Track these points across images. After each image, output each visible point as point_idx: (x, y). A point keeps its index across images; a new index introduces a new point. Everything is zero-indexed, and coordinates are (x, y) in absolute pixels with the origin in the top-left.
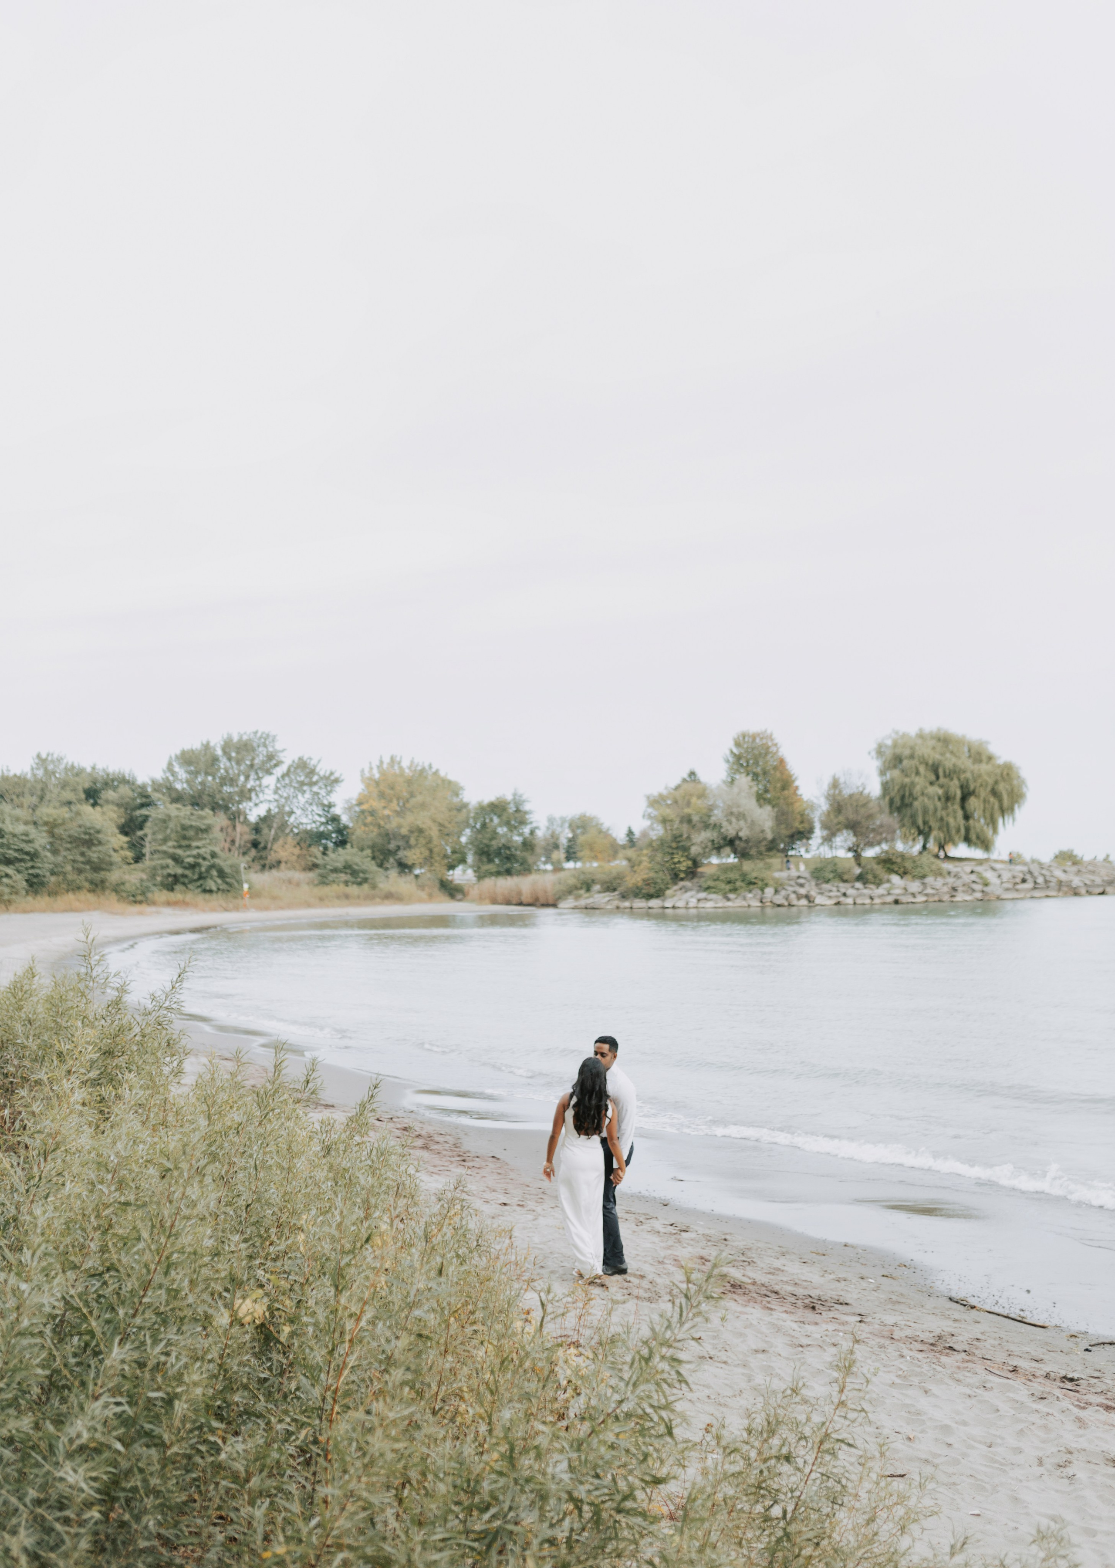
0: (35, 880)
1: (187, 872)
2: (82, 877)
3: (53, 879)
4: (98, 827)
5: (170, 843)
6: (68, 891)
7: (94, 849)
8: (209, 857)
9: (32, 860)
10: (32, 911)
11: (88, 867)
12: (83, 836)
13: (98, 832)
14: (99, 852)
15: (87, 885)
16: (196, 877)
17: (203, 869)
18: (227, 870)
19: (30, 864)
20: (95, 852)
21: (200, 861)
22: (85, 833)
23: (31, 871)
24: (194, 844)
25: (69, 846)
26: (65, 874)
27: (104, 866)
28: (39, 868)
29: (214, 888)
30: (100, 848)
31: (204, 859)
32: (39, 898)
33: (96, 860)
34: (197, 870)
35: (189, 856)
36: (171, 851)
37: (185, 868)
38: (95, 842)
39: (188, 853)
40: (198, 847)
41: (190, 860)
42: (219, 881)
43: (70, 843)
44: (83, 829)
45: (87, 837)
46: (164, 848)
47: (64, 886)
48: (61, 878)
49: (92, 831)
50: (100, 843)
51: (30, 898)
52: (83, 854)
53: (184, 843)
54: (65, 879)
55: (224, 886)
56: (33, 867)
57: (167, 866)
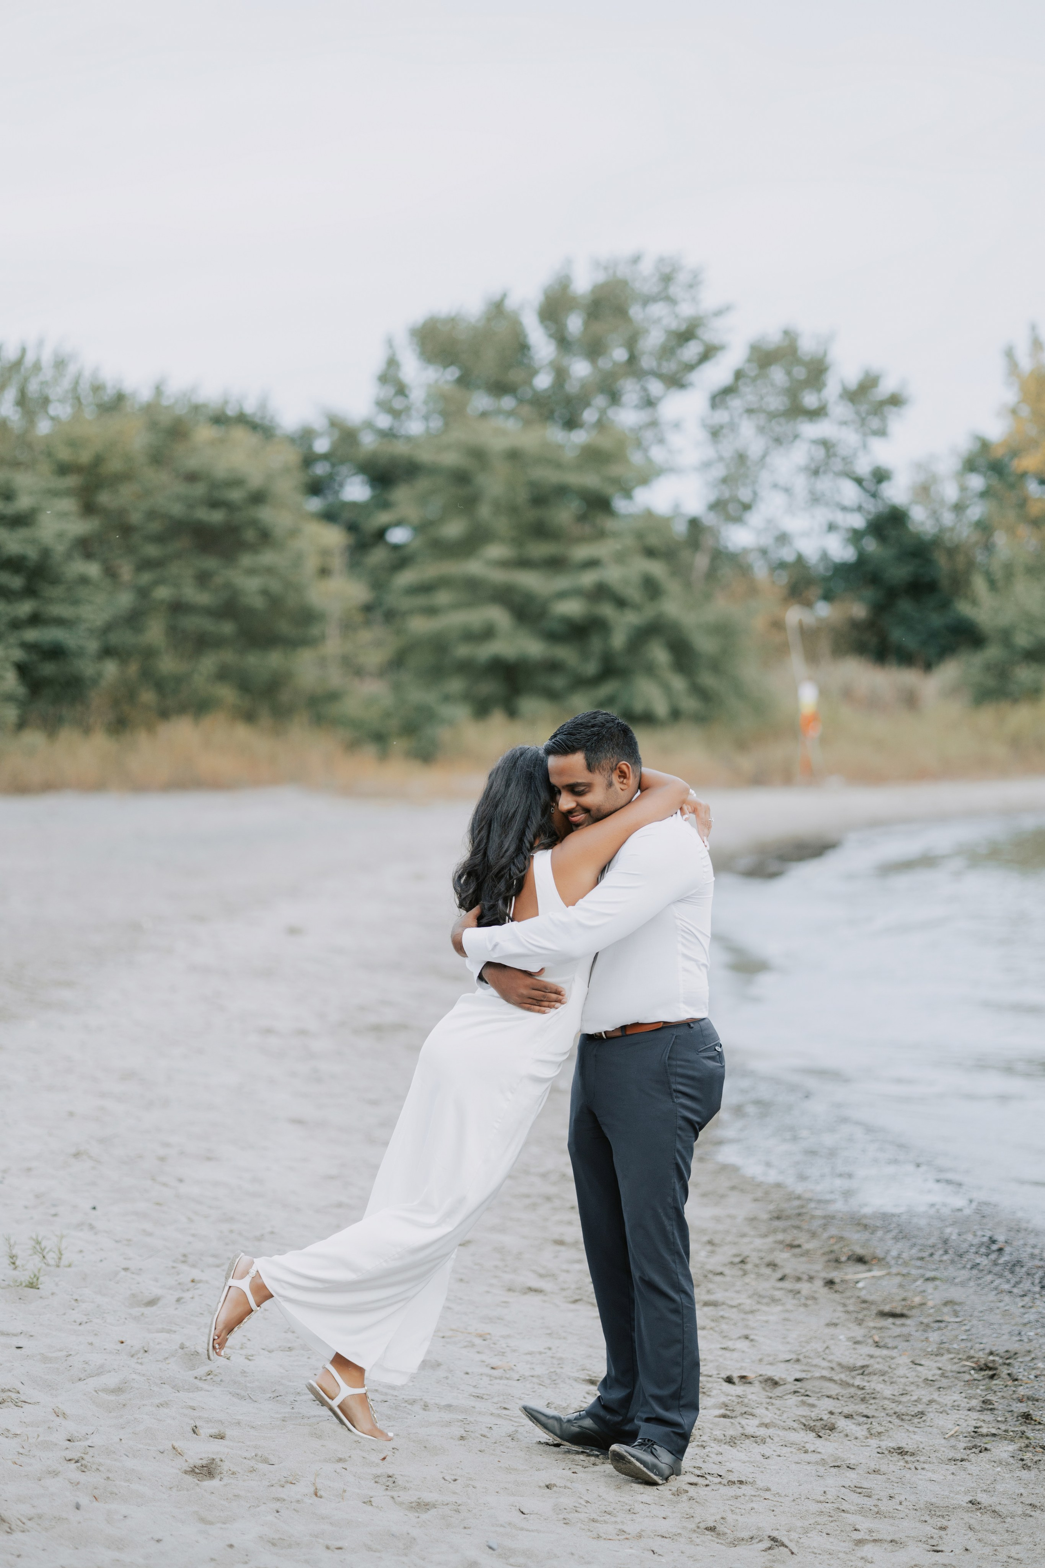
0: (48, 669)
1: (565, 653)
2: (209, 663)
3: (111, 669)
4: (256, 480)
5: (496, 551)
6: (164, 714)
7: (246, 560)
8: (634, 594)
9: (30, 592)
10: (48, 787)
11: (228, 628)
12: (203, 514)
13: (258, 498)
14: (270, 571)
15: (227, 693)
16: (591, 668)
17: (618, 640)
18: (705, 644)
19: (25, 608)
20: (251, 572)
21: (607, 610)
22: (214, 504)
23: (32, 635)
24: (581, 552)
25: (152, 551)
26: (149, 653)
27: (284, 627)
28: (60, 622)
29: (661, 708)
30: (267, 558)
31: (621, 603)
32: (67, 735)
33: (258, 603)
34: (596, 644)
35: (562, 595)
36: (499, 576)
37: (552, 637)
38: (250, 535)
39: (562, 582)
40: (592, 564)
41: (572, 608)
42: (678, 683)
43: (159, 539)
44: (199, 490)
45: (217, 517)
46: (474, 567)
47: (148, 696)
48: (133, 669)
49: (235, 495)
50: (265, 537)
51: (34, 738)
52: (203, 579)
53: (540, 550)
54: (148, 675)
55: (689, 704)
56: (35, 620)
57: (488, 633)
